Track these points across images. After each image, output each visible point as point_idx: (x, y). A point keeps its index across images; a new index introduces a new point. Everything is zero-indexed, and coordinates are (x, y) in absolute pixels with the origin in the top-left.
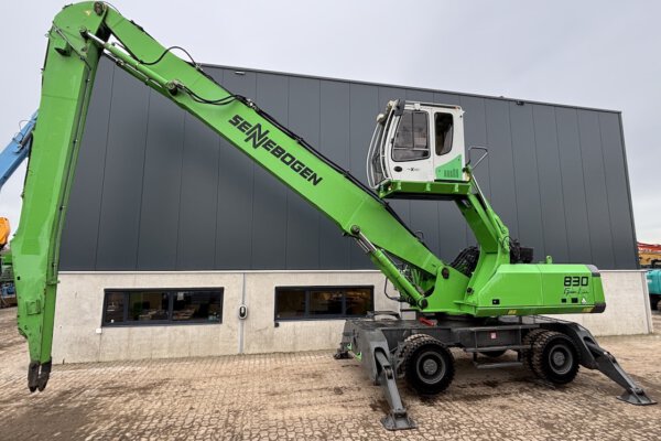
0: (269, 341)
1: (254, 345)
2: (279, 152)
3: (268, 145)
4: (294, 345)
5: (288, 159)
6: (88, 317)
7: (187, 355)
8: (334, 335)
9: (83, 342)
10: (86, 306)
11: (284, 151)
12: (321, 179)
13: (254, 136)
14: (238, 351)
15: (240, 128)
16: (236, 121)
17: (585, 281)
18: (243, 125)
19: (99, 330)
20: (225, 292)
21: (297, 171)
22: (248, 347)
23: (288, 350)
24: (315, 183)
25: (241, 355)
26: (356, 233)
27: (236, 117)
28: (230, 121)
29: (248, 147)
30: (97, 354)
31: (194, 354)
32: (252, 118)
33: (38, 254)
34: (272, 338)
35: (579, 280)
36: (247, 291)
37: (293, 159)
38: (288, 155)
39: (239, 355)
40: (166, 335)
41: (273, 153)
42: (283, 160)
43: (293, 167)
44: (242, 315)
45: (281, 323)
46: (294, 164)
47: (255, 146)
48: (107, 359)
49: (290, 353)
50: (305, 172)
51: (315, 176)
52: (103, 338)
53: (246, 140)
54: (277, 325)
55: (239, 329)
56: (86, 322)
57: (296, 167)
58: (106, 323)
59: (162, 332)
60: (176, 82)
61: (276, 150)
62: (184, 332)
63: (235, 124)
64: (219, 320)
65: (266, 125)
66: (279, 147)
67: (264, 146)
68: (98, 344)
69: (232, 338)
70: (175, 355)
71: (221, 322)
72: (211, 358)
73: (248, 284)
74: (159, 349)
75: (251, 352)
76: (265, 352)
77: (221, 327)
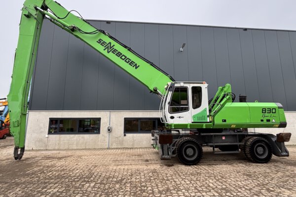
0: (122, 142)
1: (114, 144)
2: (119, 54)
3: (114, 51)
4: (133, 144)
5: (123, 57)
6: (42, 130)
7: (84, 148)
9: (40, 141)
10: (42, 125)
11: (121, 54)
12: (139, 66)
13: (108, 47)
14: (107, 147)
15: (101, 44)
16: (100, 41)
17: (274, 111)
18: (103, 43)
19: (47, 136)
20: (101, 120)
21: (128, 63)
22: (112, 145)
24: (136, 68)
26: (155, 90)
28: (97, 42)
29: (105, 53)
30: (46, 146)
31: (87, 147)
32: (107, 40)
33: (18, 101)
34: (123, 141)
35: (271, 110)
36: (111, 120)
37: (126, 57)
38: (123, 55)
39: (108, 148)
40: (75, 139)
42: (121, 58)
43: (125, 61)
44: (109, 130)
45: (127, 134)
47: (108, 52)
48: (50, 148)
49: (131, 148)
50: (131, 63)
51: (136, 64)
52: (49, 139)
53: (104, 50)
54: (125, 135)
55: (108, 137)
56: (41, 132)
57: (127, 61)
58: (50, 133)
59: (73, 137)
60: (73, 25)
61: (118, 53)
62: (83, 138)
63: (99, 43)
64: (99, 133)
65: (113, 43)
66: (119, 52)
67: (112, 52)
68: (46, 142)
69: (104, 140)
70: (79, 148)
71: (100, 133)
72: (95, 149)
73: (111, 116)
74: (72, 145)
75: (113, 147)
76: (119, 147)
77: (100, 136)
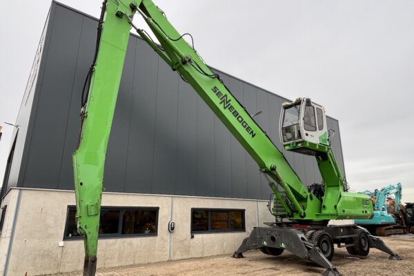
0: (187, 250)
1: (178, 253)
2: (236, 114)
3: (231, 108)
4: (202, 253)
7: (132, 263)
8: (225, 244)
9: (46, 255)
10: (50, 221)
11: (238, 114)
12: (255, 134)
13: (224, 101)
14: (168, 259)
15: (217, 95)
16: (215, 89)
18: (218, 93)
19: (61, 243)
20: (160, 212)
22: (174, 254)
23: (199, 256)
24: (253, 136)
25: (170, 261)
26: (273, 169)
27: (215, 87)
28: (212, 89)
29: (221, 107)
30: (59, 265)
31: (137, 262)
32: (224, 92)
34: (189, 247)
36: (174, 211)
37: (242, 119)
38: (240, 117)
39: (168, 261)
40: (117, 247)
41: (233, 113)
42: (238, 119)
43: (242, 125)
44: (173, 229)
45: (195, 236)
46: (242, 122)
47: (224, 107)
48: (67, 269)
49: (200, 258)
50: (248, 129)
51: (252, 132)
52: (65, 251)
53: (220, 103)
54: (192, 237)
55: (169, 241)
56: (49, 236)
57: (244, 125)
58: (67, 237)
59: (114, 244)
62: (130, 244)
63: (215, 92)
64: (154, 232)
65: (230, 97)
66: (236, 111)
67: (229, 109)
68: (59, 256)
69: (164, 247)
70: (124, 264)
71: (157, 235)
72: (149, 264)
73: (174, 206)
74: (111, 259)
75: (176, 258)
76: (185, 257)
77: (157, 239)
